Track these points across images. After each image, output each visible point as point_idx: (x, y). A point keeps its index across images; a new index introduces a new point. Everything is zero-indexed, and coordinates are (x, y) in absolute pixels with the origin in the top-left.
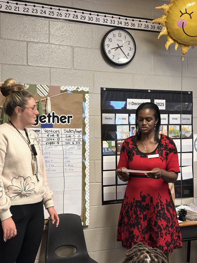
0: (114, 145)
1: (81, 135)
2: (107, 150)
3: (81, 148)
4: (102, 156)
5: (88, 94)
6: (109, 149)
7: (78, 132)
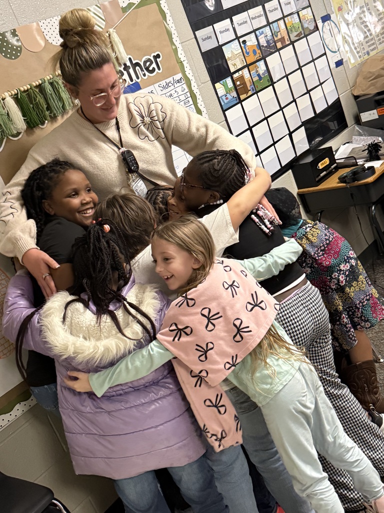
2: (227, 99)
4: (224, 111)
6: (228, 96)
7: (178, 81)
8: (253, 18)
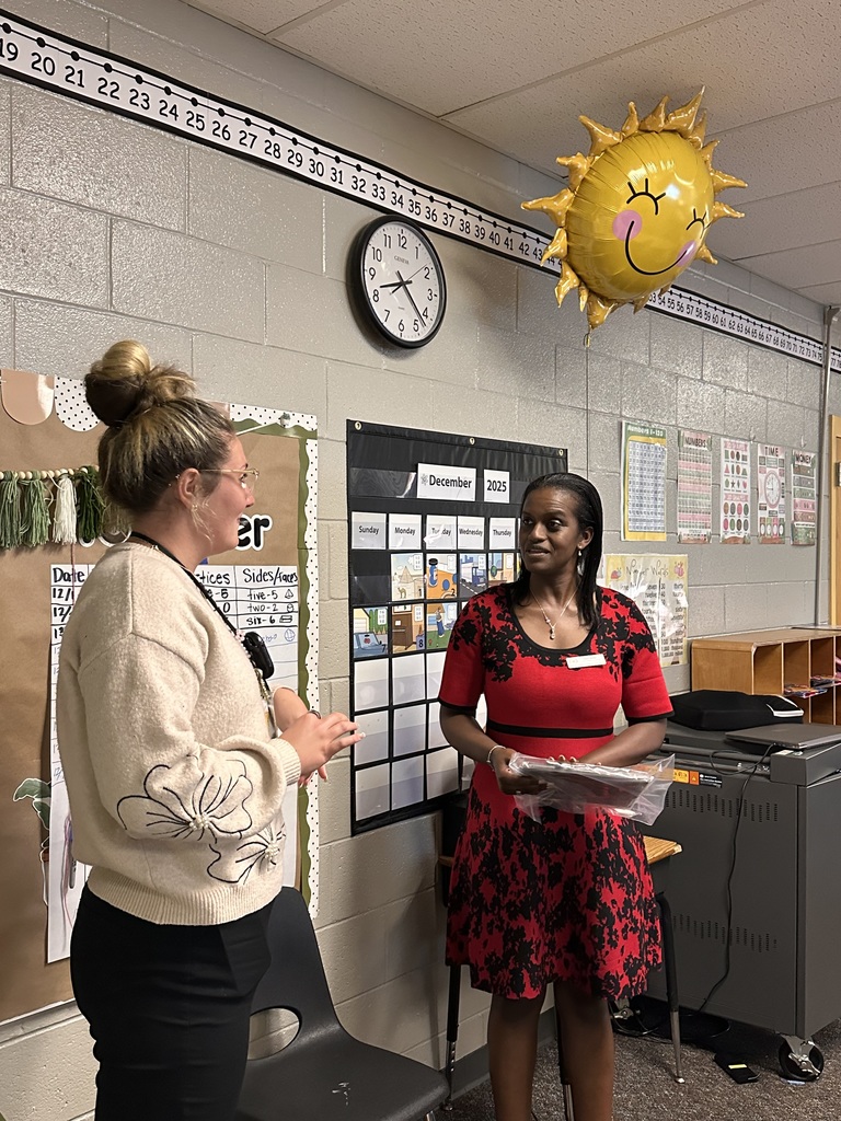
0: (385, 622)
1: (295, 591)
2: (367, 641)
3: (296, 639)
4: (352, 661)
5: (316, 442)
6: (371, 636)
7: (286, 578)
8: (462, 531)
